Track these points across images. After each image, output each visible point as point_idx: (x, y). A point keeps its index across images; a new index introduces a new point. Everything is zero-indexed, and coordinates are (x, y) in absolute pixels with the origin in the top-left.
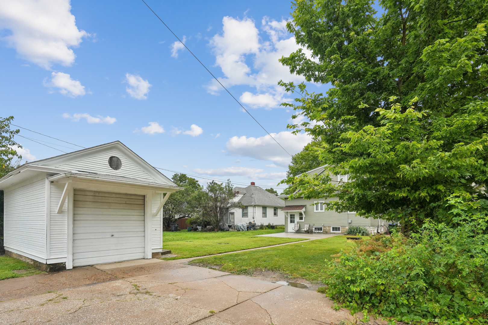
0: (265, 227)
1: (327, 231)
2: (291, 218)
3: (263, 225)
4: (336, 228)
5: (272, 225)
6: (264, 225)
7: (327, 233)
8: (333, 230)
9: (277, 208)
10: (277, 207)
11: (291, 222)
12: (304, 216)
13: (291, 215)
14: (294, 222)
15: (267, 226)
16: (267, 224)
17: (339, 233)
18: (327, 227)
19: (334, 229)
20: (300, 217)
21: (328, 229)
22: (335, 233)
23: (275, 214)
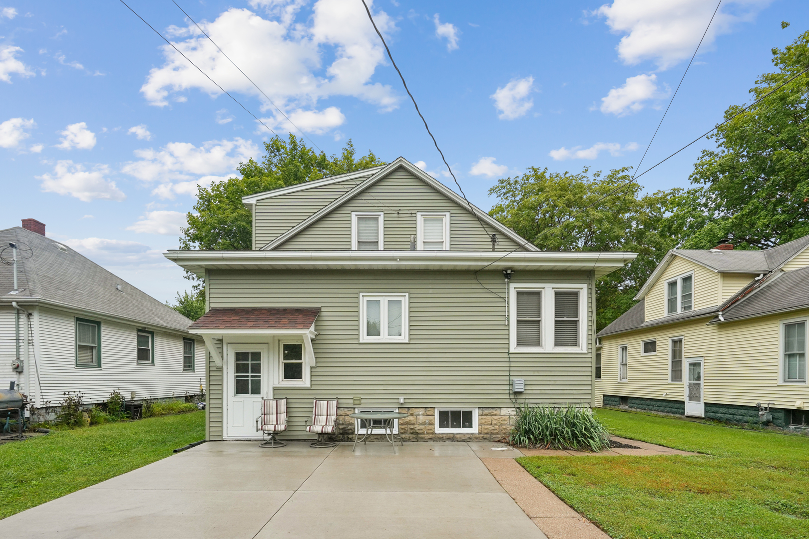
0: (89, 411)
1: (417, 427)
2: (239, 368)
3: (78, 404)
4: (456, 415)
5: (128, 398)
6: (85, 400)
7: (417, 440)
8: (441, 425)
9: (152, 333)
10: (150, 329)
11: (241, 388)
12: (308, 359)
13: (240, 356)
14: (256, 390)
15: (103, 406)
16: (105, 397)
17: (470, 439)
18: (422, 412)
19: (447, 418)
20: (287, 367)
21: (421, 419)
22: (452, 438)
23: (144, 355)
